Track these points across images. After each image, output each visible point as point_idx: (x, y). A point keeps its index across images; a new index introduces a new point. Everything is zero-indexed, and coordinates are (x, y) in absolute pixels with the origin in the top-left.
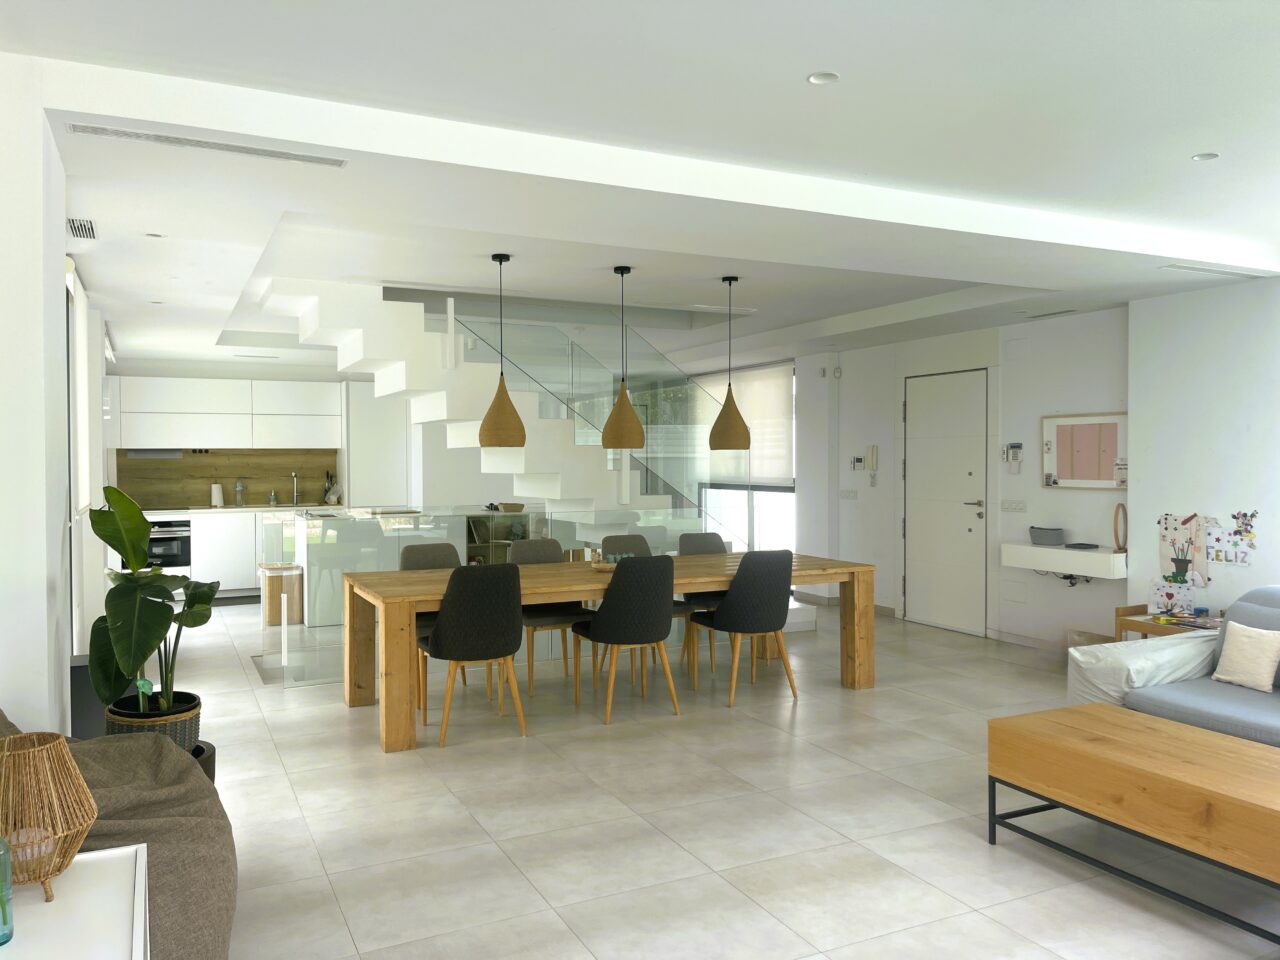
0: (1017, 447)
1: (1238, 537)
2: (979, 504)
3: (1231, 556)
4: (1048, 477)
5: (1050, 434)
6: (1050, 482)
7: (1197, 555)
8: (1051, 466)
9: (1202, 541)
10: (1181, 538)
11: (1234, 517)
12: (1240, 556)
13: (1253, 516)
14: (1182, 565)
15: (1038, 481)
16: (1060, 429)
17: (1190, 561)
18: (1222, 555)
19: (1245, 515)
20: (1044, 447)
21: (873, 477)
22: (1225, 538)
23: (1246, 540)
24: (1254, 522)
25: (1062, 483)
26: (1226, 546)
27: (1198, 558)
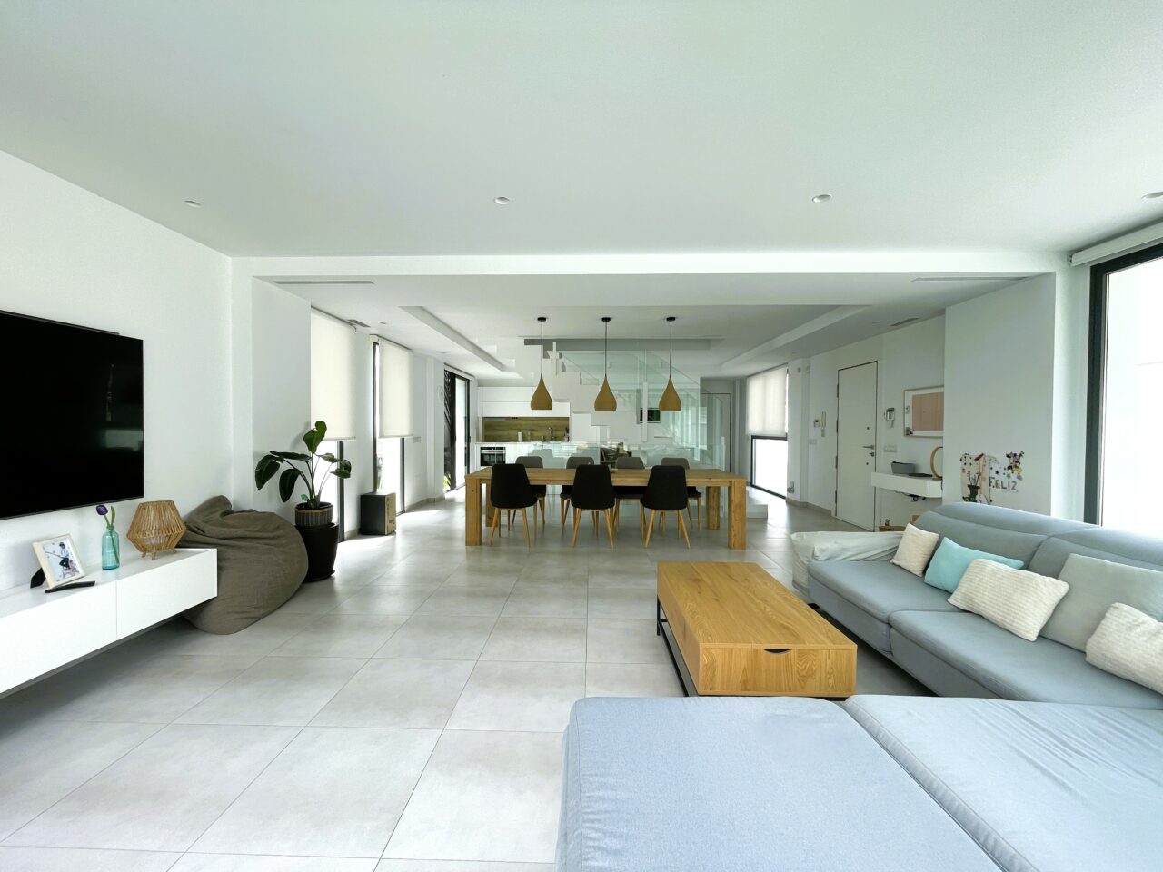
0: (891, 410)
1: (1010, 471)
2: (872, 447)
3: (1006, 485)
4: (908, 429)
5: (909, 402)
6: (908, 433)
7: (983, 483)
8: (909, 424)
9: (986, 474)
10: (974, 469)
11: (1008, 456)
12: (1012, 485)
13: (1020, 456)
14: (974, 489)
15: (902, 432)
16: (914, 397)
17: (979, 487)
18: (1000, 484)
19: (1015, 455)
20: (906, 410)
21: (823, 431)
22: (1002, 471)
23: (1016, 472)
24: (1021, 460)
25: (915, 433)
26: (1001, 477)
27: (984, 485)
